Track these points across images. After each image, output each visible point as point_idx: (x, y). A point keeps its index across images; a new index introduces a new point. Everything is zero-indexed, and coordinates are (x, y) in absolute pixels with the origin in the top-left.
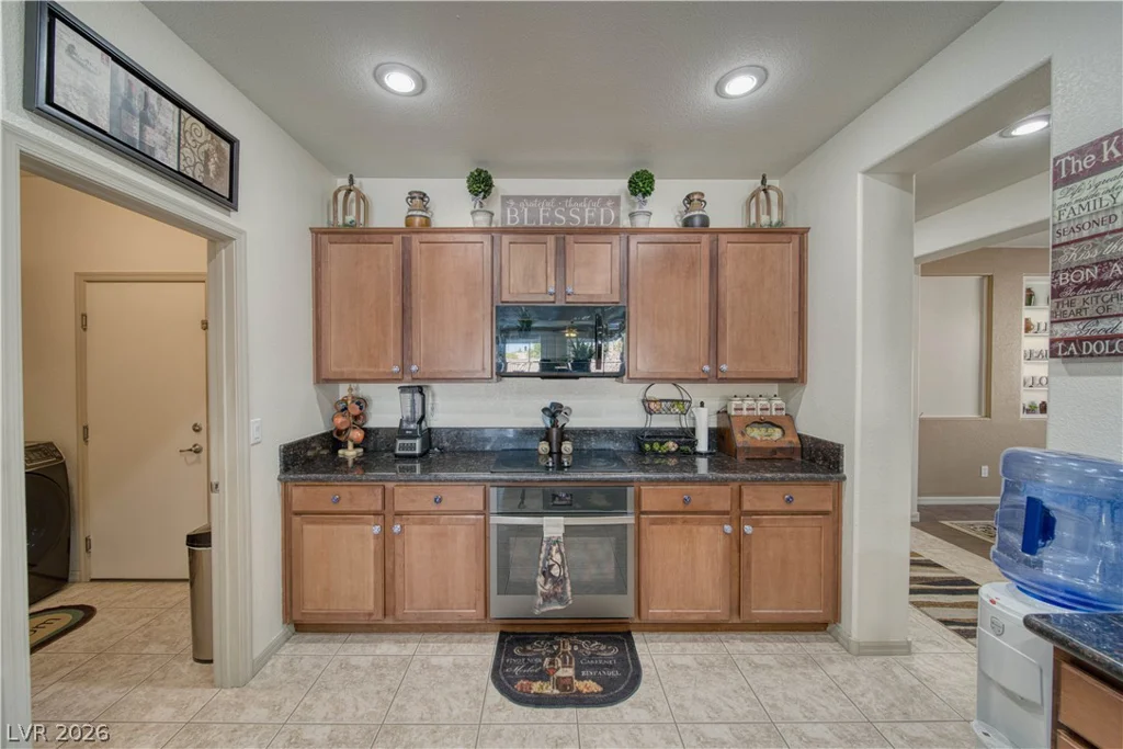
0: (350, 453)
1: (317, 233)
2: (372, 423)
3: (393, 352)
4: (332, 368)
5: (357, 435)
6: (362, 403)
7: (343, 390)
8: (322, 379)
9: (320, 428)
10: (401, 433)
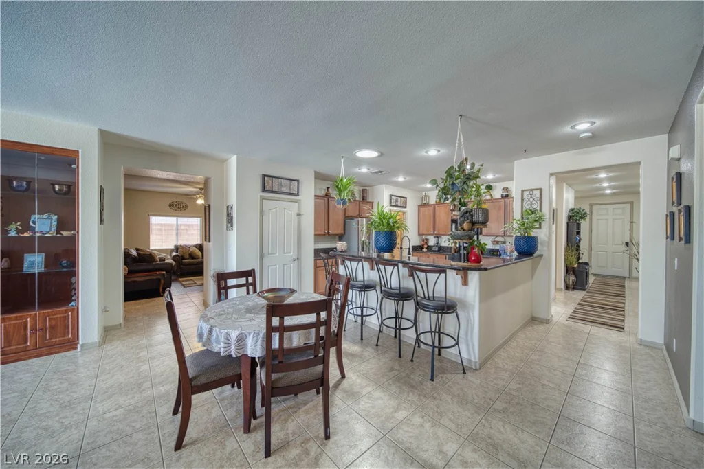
0: (424, 250)
1: (419, 206)
2: (429, 244)
3: (432, 229)
4: (421, 233)
5: (426, 246)
6: (427, 240)
7: (424, 237)
8: (419, 235)
9: (419, 244)
10: (434, 246)
